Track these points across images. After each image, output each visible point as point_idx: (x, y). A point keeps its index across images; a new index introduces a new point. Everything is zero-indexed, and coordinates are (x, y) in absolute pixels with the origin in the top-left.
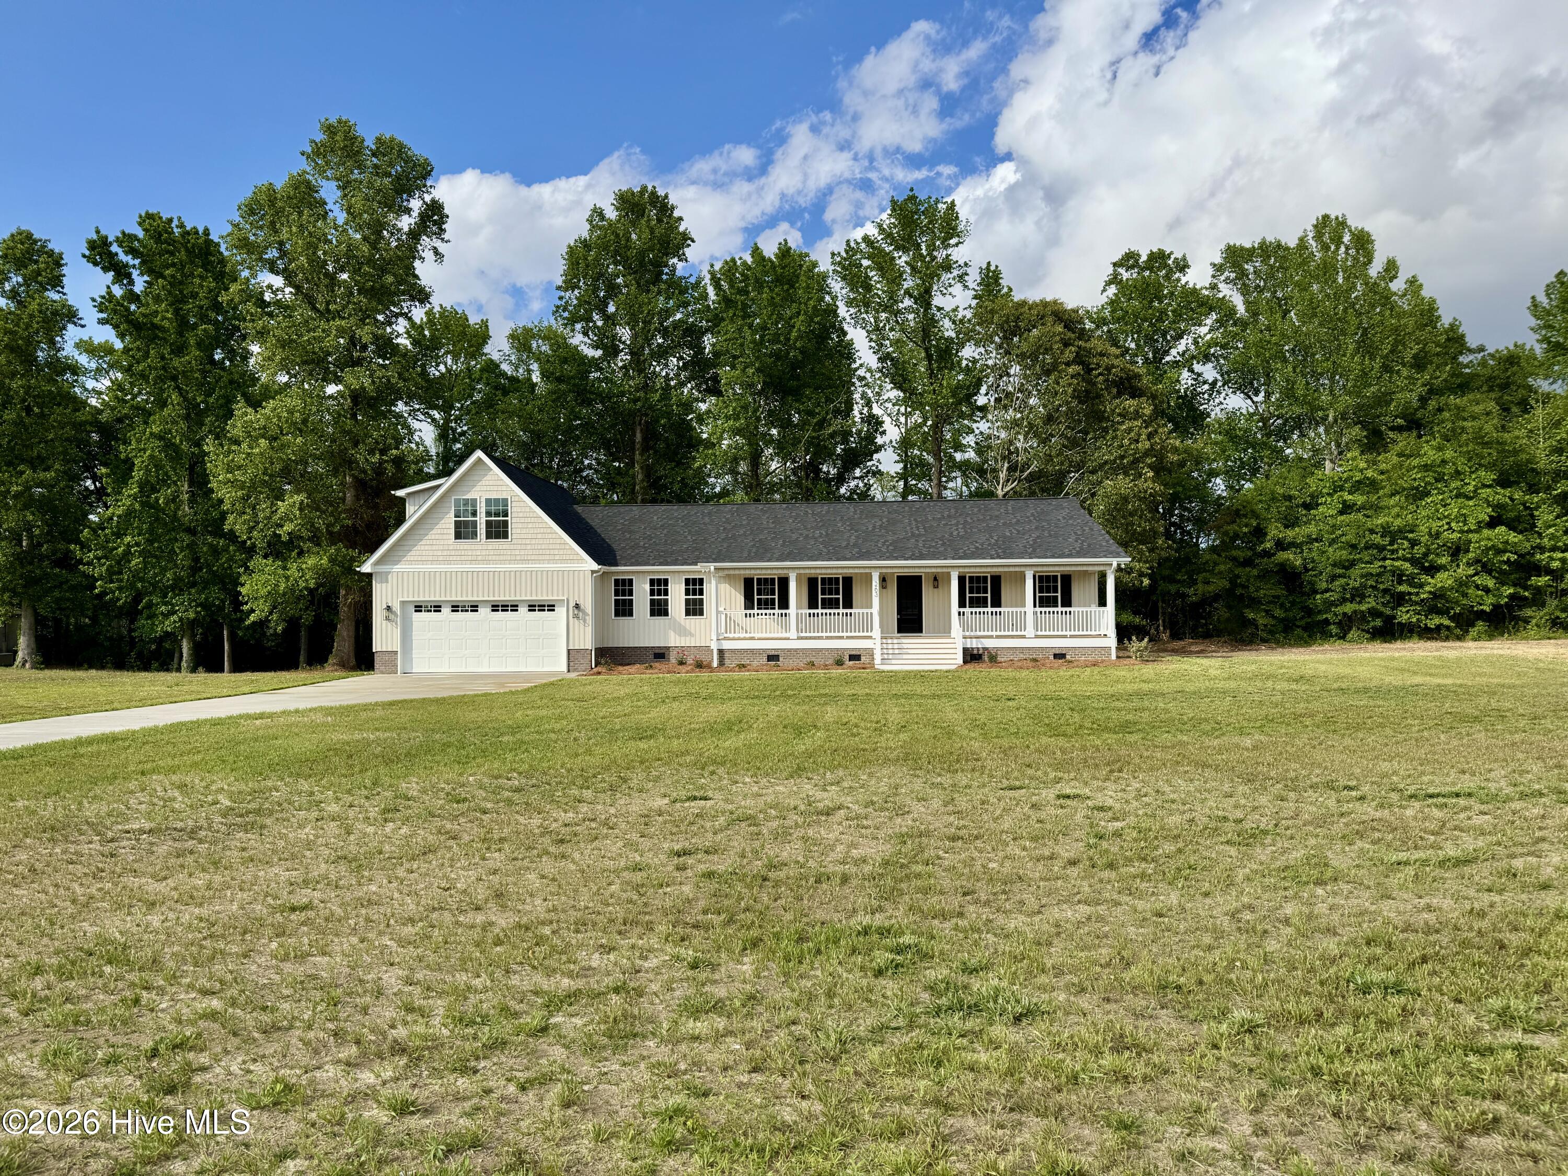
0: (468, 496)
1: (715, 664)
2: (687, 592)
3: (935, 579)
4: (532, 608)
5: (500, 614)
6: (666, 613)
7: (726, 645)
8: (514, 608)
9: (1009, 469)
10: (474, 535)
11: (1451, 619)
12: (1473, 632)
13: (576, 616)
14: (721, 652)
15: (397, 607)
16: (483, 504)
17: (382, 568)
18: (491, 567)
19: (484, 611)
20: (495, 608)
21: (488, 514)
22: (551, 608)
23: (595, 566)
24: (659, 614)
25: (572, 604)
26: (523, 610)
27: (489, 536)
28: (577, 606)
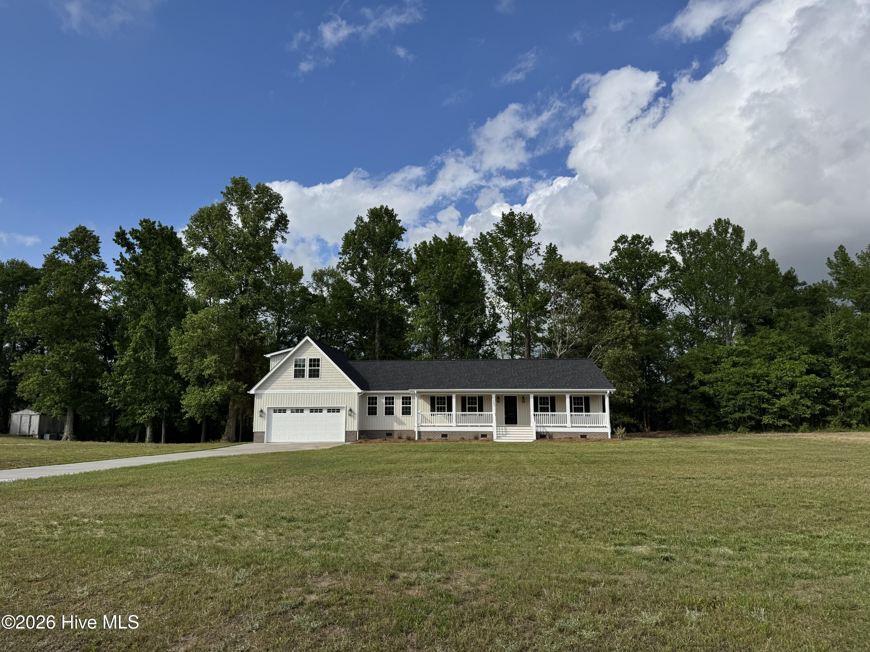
0: (302, 358)
1: (416, 439)
2: (403, 404)
3: (523, 398)
4: (329, 411)
5: (314, 414)
6: (393, 414)
7: (422, 429)
8: (321, 411)
9: (562, 343)
10: (303, 376)
11: (790, 421)
12: (802, 428)
13: (350, 415)
14: (419, 432)
15: (265, 410)
16: (308, 361)
17: (260, 392)
18: (311, 391)
19: (307, 412)
20: (312, 411)
21: (310, 366)
22: (338, 411)
23: (360, 391)
24: (389, 414)
25: (348, 409)
26: (325, 412)
27: (310, 376)
28: (351, 410)
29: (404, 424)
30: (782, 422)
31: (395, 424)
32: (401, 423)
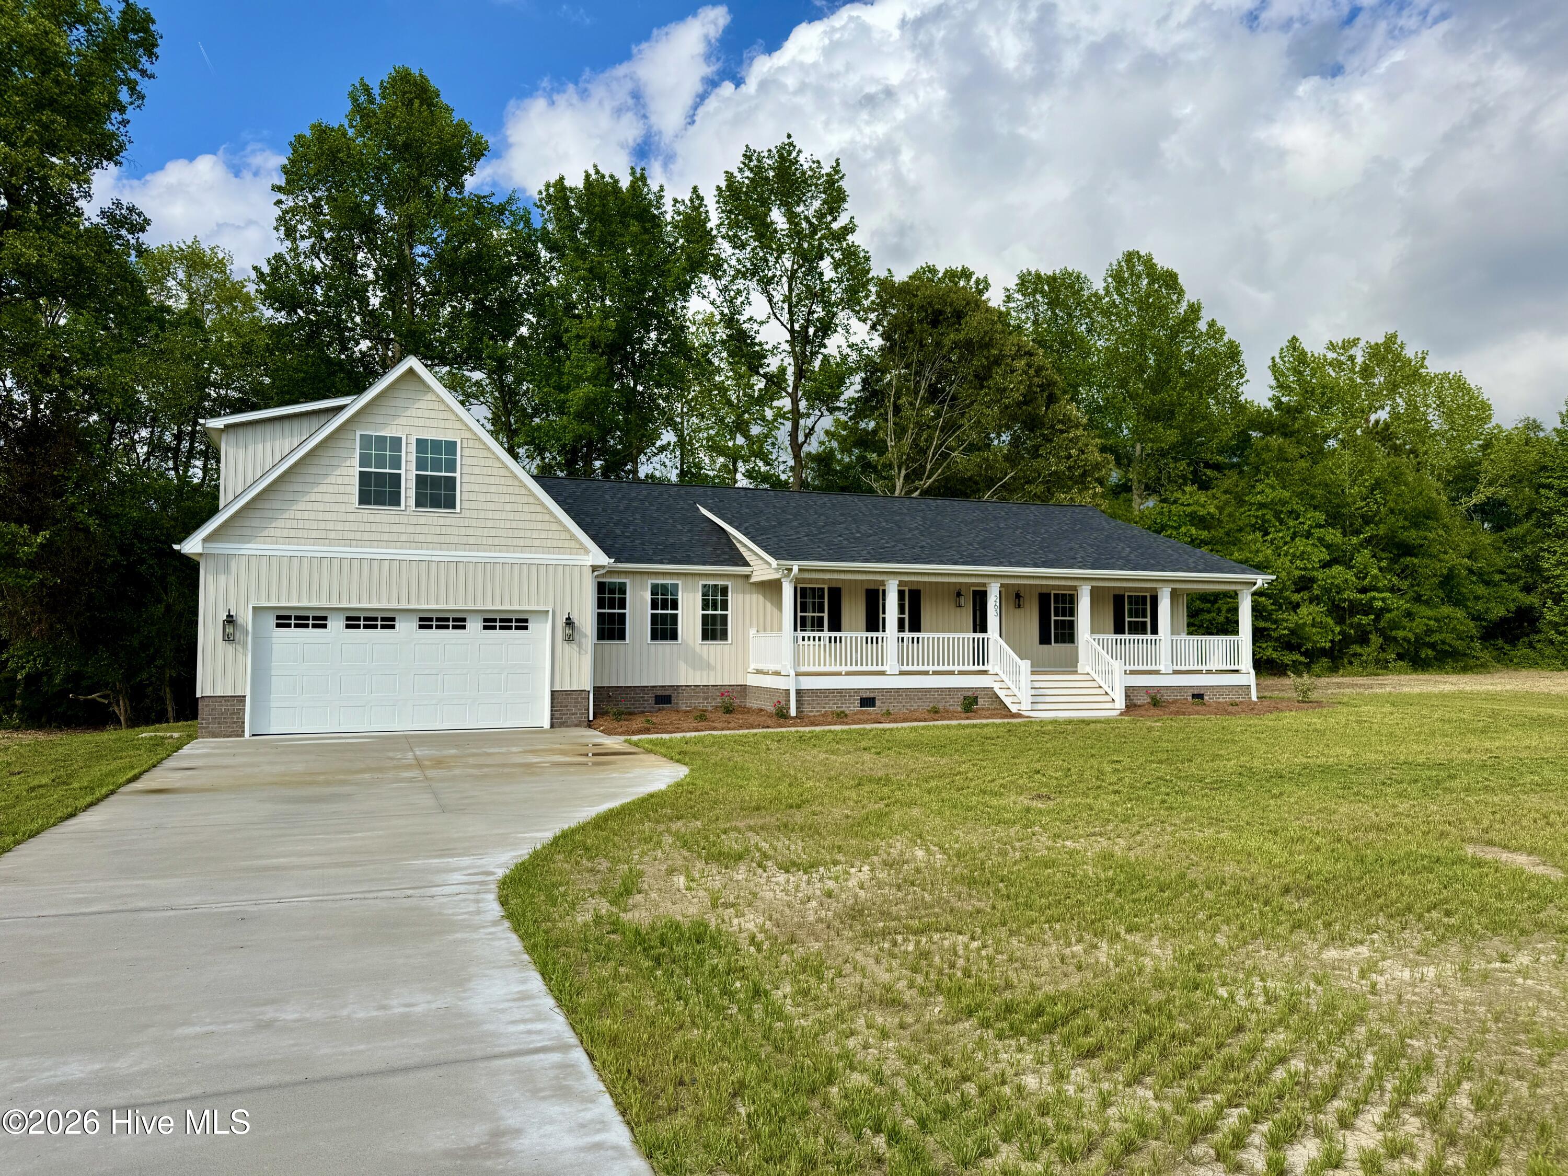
0: (388, 433)
1: (793, 713)
2: (705, 606)
3: (1018, 596)
4: (489, 624)
5: (434, 634)
6: (674, 636)
7: (808, 683)
8: (460, 623)
10: (395, 500)
11: (1302, 654)
13: (570, 639)
14: (799, 692)
15: (246, 618)
16: (413, 448)
17: (219, 548)
18: (424, 554)
19: (406, 628)
20: (425, 623)
21: (421, 465)
22: (522, 624)
23: (603, 560)
24: (664, 638)
25: (561, 621)
26: (474, 626)
27: (420, 502)
28: (569, 622)
29: (709, 667)
30: (1289, 658)
31: (682, 666)
32: (700, 664)
